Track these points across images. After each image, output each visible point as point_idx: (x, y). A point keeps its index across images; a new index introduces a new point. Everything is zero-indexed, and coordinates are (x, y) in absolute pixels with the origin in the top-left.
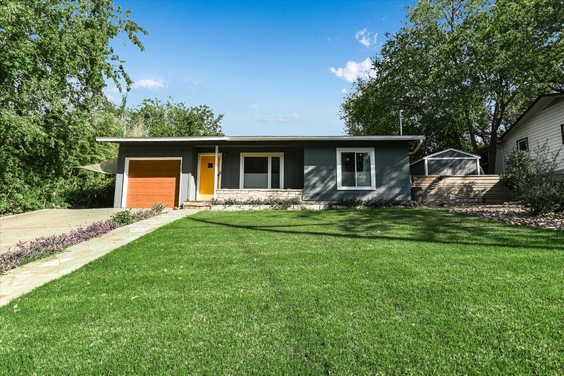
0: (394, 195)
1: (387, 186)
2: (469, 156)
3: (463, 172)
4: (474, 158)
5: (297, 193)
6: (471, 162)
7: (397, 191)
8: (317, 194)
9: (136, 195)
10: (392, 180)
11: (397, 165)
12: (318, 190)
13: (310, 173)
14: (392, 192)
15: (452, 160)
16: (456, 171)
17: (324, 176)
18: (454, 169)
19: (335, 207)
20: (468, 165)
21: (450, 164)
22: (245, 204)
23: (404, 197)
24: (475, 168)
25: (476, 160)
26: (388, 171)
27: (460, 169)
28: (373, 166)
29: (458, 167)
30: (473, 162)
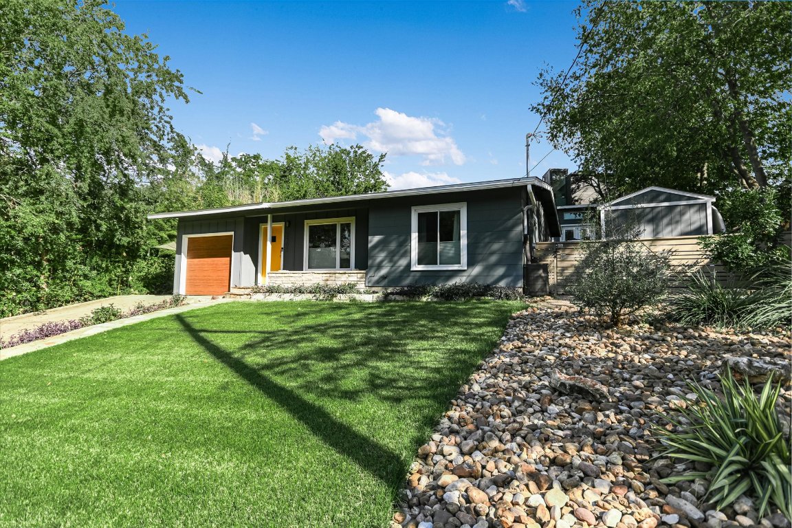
0: (495, 277)
1: (485, 264)
2: (690, 198)
3: (675, 228)
4: (700, 201)
5: (359, 275)
6: (693, 210)
7: (500, 271)
8: (384, 277)
9: (194, 279)
10: (492, 253)
11: (501, 228)
12: (383, 272)
13: (375, 247)
14: (492, 273)
15: (653, 208)
16: (660, 228)
17: (394, 250)
18: (657, 226)
19: (393, 297)
20: (687, 217)
21: (650, 216)
22: (287, 291)
23: (512, 281)
24: (703, 221)
25: (706, 204)
26: (487, 240)
27: (669, 224)
28: (464, 232)
29: (665, 221)
30: (699, 210)
